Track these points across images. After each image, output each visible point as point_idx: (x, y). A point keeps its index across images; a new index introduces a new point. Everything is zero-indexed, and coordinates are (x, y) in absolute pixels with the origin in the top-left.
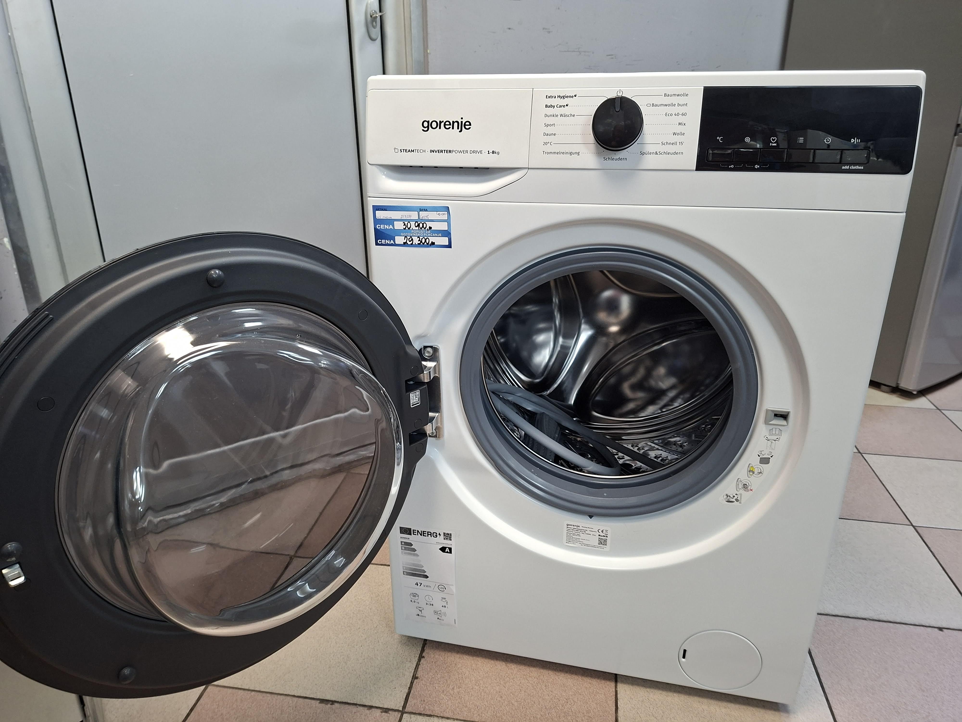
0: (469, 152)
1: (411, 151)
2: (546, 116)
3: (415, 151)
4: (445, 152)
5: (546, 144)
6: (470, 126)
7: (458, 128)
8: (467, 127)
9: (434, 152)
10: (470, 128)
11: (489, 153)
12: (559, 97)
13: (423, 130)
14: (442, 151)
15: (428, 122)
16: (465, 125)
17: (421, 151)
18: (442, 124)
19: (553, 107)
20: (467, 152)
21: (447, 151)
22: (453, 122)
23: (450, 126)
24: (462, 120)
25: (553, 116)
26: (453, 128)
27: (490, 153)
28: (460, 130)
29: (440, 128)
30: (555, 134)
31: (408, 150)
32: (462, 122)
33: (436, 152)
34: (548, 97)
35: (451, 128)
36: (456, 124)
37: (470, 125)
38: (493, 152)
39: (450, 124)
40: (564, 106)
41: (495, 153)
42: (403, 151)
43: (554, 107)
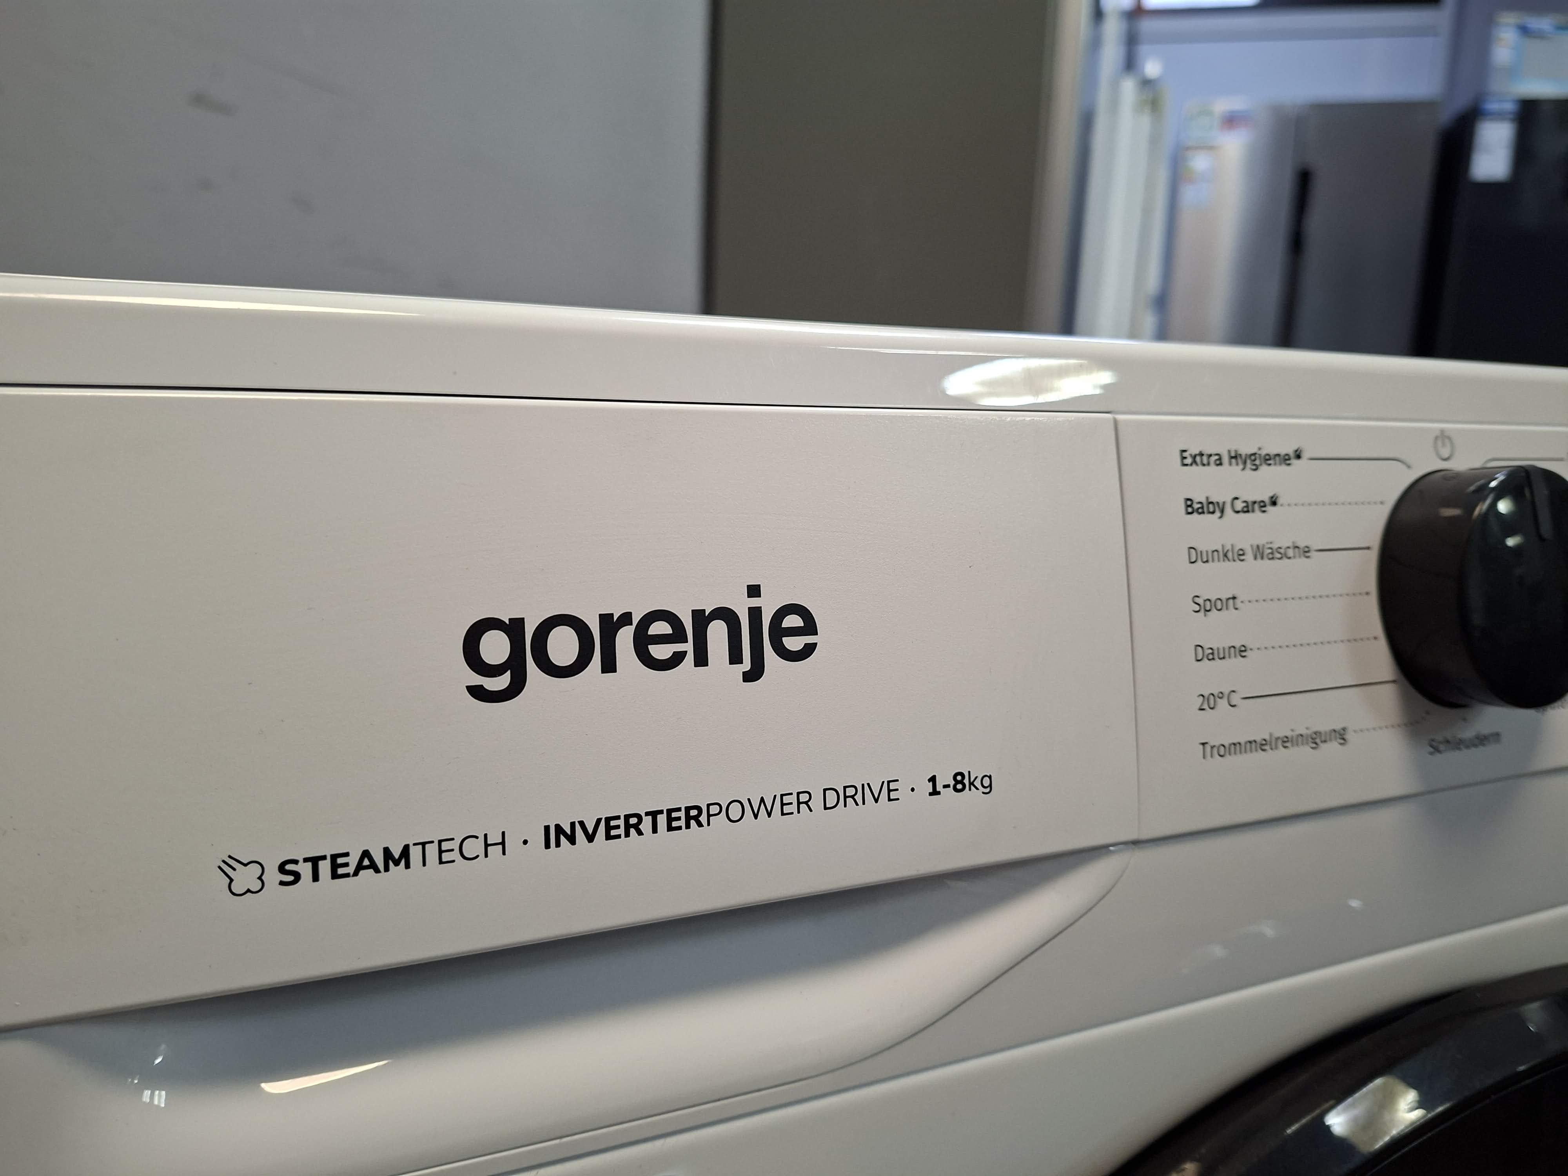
0: (817, 802)
1: (380, 862)
2: (1196, 556)
3: (415, 853)
4: (655, 830)
5: (1209, 702)
6: (810, 639)
7: (735, 657)
8: (793, 644)
9: (572, 840)
10: (809, 650)
11: (935, 792)
12: (1235, 457)
13: (477, 692)
14: (633, 824)
15: (514, 628)
16: (778, 632)
17: (474, 848)
18: (625, 638)
19: (1218, 514)
20: (803, 801)
21: (670, 820)
22: (701, 619)
23: (679, 647)
24: (755, 602)
25: (1225, 555)
26: (701, 660)
27: (939, 788)
28: (746, 665)
29: (609, 666)
30: (1242, 651)
31: (353, 860)
32: (755, 614)
33: (590, 838)
34: (1189, 461)
35: (690, 658)
36: (717, 632)
37: (810, 627)
38: (960, 782)
39: (678, 635)
40: (1262, 505)
41: (971, 784)
42: (305, 870)
43: (1222, 511)
